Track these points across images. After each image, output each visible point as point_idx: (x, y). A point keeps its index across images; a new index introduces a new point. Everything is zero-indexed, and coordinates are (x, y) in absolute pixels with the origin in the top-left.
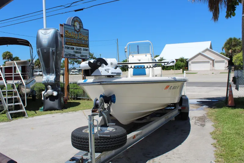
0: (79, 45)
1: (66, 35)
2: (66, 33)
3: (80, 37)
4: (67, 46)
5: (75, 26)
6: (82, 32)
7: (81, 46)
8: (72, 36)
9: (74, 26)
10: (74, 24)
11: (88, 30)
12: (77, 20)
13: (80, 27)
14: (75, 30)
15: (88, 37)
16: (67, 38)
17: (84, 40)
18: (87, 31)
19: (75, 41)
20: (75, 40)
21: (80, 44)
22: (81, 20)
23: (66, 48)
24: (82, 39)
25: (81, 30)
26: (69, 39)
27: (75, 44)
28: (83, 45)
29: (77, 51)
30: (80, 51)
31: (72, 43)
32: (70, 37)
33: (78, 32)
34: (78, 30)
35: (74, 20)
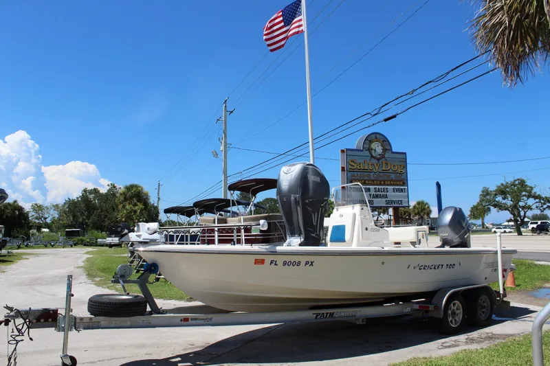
0: (382, 183)
1: (350, 167)
2: (351, 163)
3: (384, 169)
5: (372, 149)
6: (388, 159)
7: (388, 185)
8: (366, 168)
9: (370, 150)
10: (370, 146)
11: (405, 153)
12: (376, 138)
13: (385, 150)
14: (372, 157)
15: (405, 167)
16: (353, 173)
17: (395, 172)
18: (402, 156)
19: (372, 176)
20: (372, 173)
21: (384, 181)
22: (386, 138)
23: (352, 191)
24: (391, 171)
25: (388, 155)
26: (359, 173)
27: (373, 182)
28: (392, 183)
29: (377, 193)
30: (385, 193)
31: (365, 181)
32: (359, 170)
33: (378, 160)
34: (379, 156)
35: (369, 140)
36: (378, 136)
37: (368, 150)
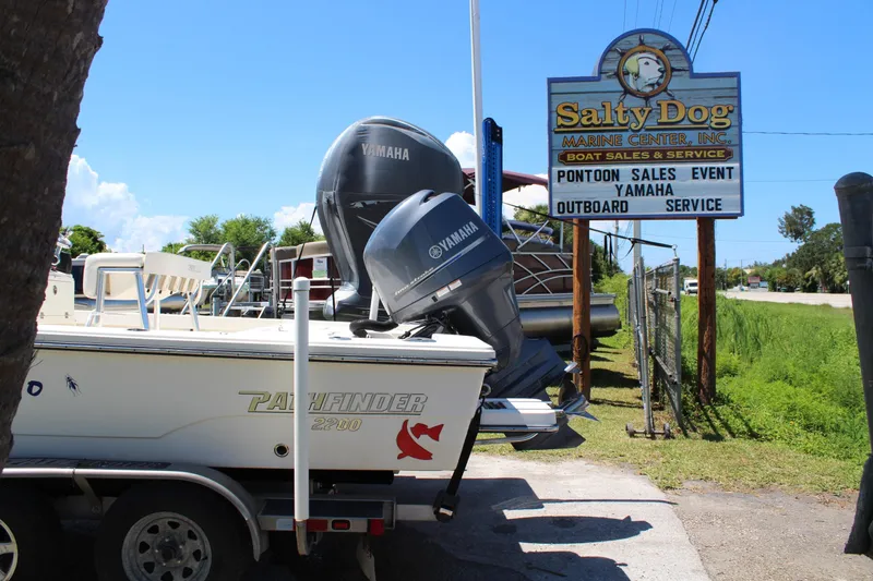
0: (658, 155)
1: (561, 121)
2: (564, 113)
3: (664, 119)
4: (567, 169)
5: (627, 74)
8: (608, 121)
9: (620, 75)
10: (621, 65)
11: (737, 75)
12: (642, 43)
13: (668, 72)
14: (627, 91)
15: (736, 110)
16: (569, 136)
17: (698, 126)
18: (732, 82)
19: (627, 141)
20: (625, 135)
21: (664, 152)
23: (564, 180)
24: (686, 124)
25: (678, 83)
26: (585, 136)
27: (628, 156)
28: (690, 154)
29: (640, 183)
30: (666, 183)
31: (604, 153)
32: (590, 128)
33: (647, 98)
34: (648, 89)
35: (618, 50)
36: (648, 38)
37: (617, 75)
